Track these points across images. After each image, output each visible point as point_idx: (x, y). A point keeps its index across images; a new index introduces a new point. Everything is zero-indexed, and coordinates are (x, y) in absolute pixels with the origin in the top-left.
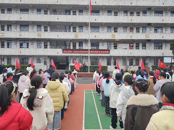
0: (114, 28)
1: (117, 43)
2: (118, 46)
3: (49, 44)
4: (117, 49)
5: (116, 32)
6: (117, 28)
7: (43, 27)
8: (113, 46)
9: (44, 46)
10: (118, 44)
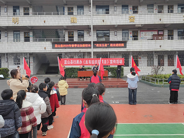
0: (133, 6)
1: (138, 31)
2: (139, 35)
3: (32, 35)
4: (137, 40)
5: (135, 12)
6: (138, 6)
7: (23, 8)
8: (132, 35)
9: (25, 38)
10: (139, 33)
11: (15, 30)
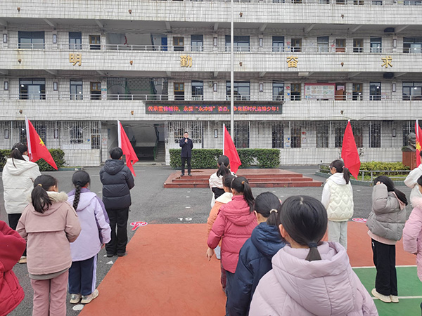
3: (105, 87)
11: (74, 78)
